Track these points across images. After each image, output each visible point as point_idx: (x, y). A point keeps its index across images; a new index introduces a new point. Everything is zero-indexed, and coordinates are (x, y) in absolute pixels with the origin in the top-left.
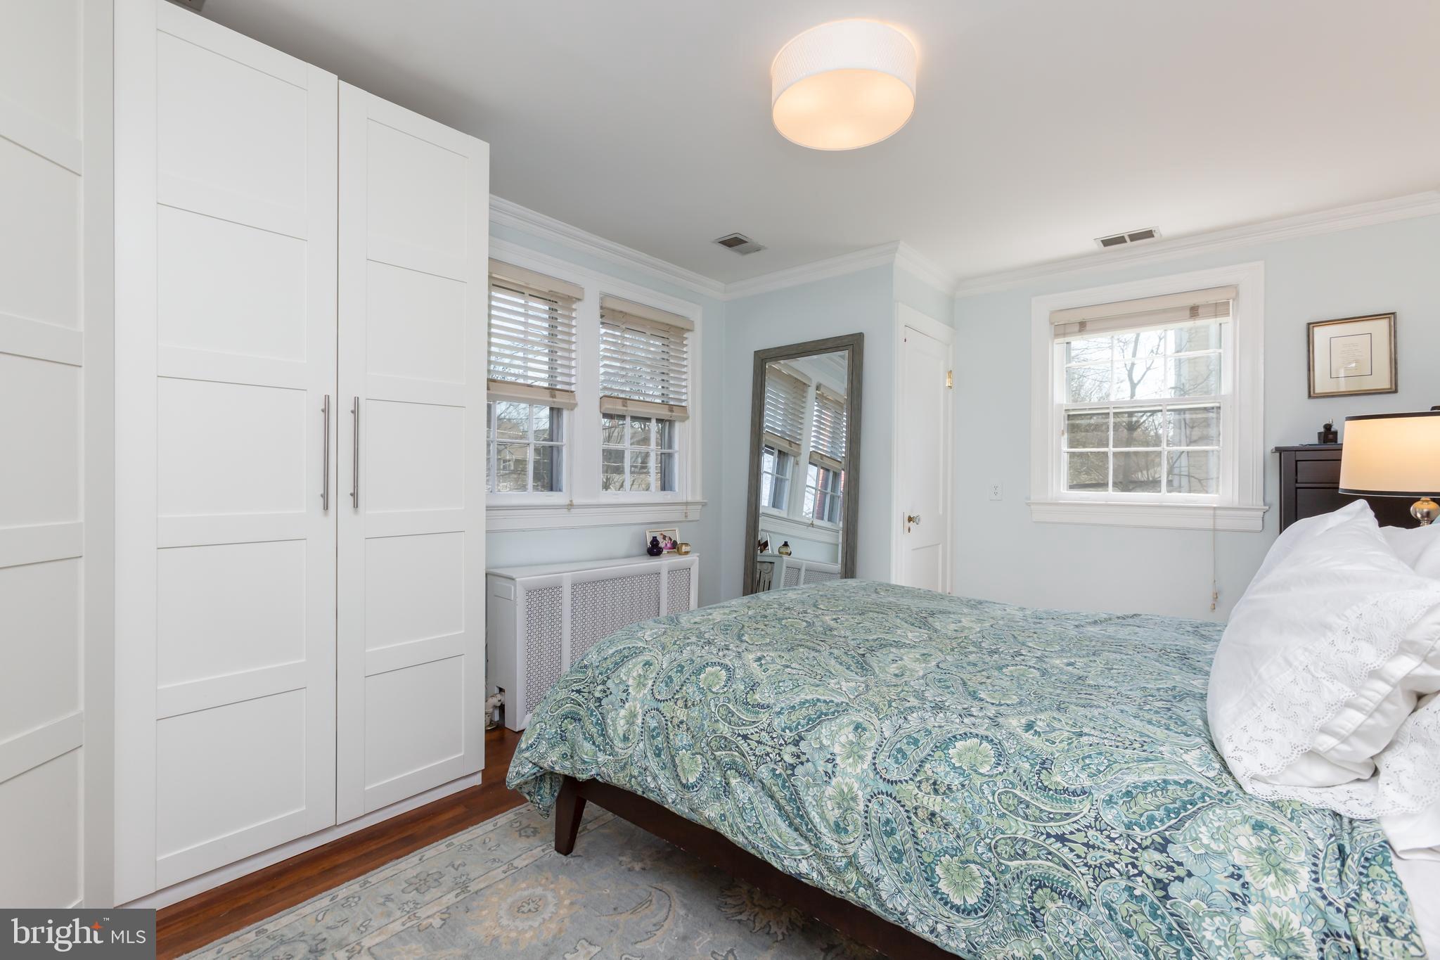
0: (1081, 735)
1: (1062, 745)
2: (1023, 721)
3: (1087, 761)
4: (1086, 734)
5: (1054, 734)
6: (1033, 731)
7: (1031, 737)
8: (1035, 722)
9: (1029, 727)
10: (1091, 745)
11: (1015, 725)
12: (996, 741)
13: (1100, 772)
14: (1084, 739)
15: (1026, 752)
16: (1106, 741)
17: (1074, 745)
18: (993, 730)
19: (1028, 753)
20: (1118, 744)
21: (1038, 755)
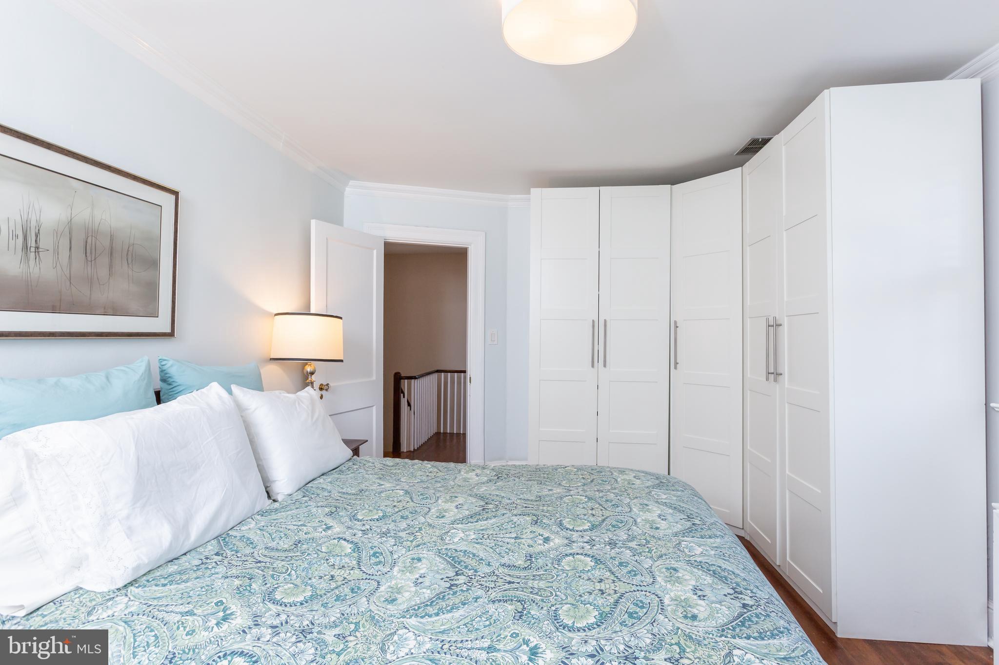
0: (516, 538)
1: (526, 531)
2: (552, 544)
3: (513, 526)
4: (513, 538)
5: (531, 536)
6: (544, 536)
7: (545, 534)
8: (544, 542)
9: (547, 540)
10: (510, 533)
11: (556, 539)
12: (565, 530)
13: (507, 523)
14: (514, 535)
15: (545, 527)
16: (502, 536)
17: (520, 532)
18: (569, 535)
19: (545, 526)
20: (496, 536)
21: (540, 526)
